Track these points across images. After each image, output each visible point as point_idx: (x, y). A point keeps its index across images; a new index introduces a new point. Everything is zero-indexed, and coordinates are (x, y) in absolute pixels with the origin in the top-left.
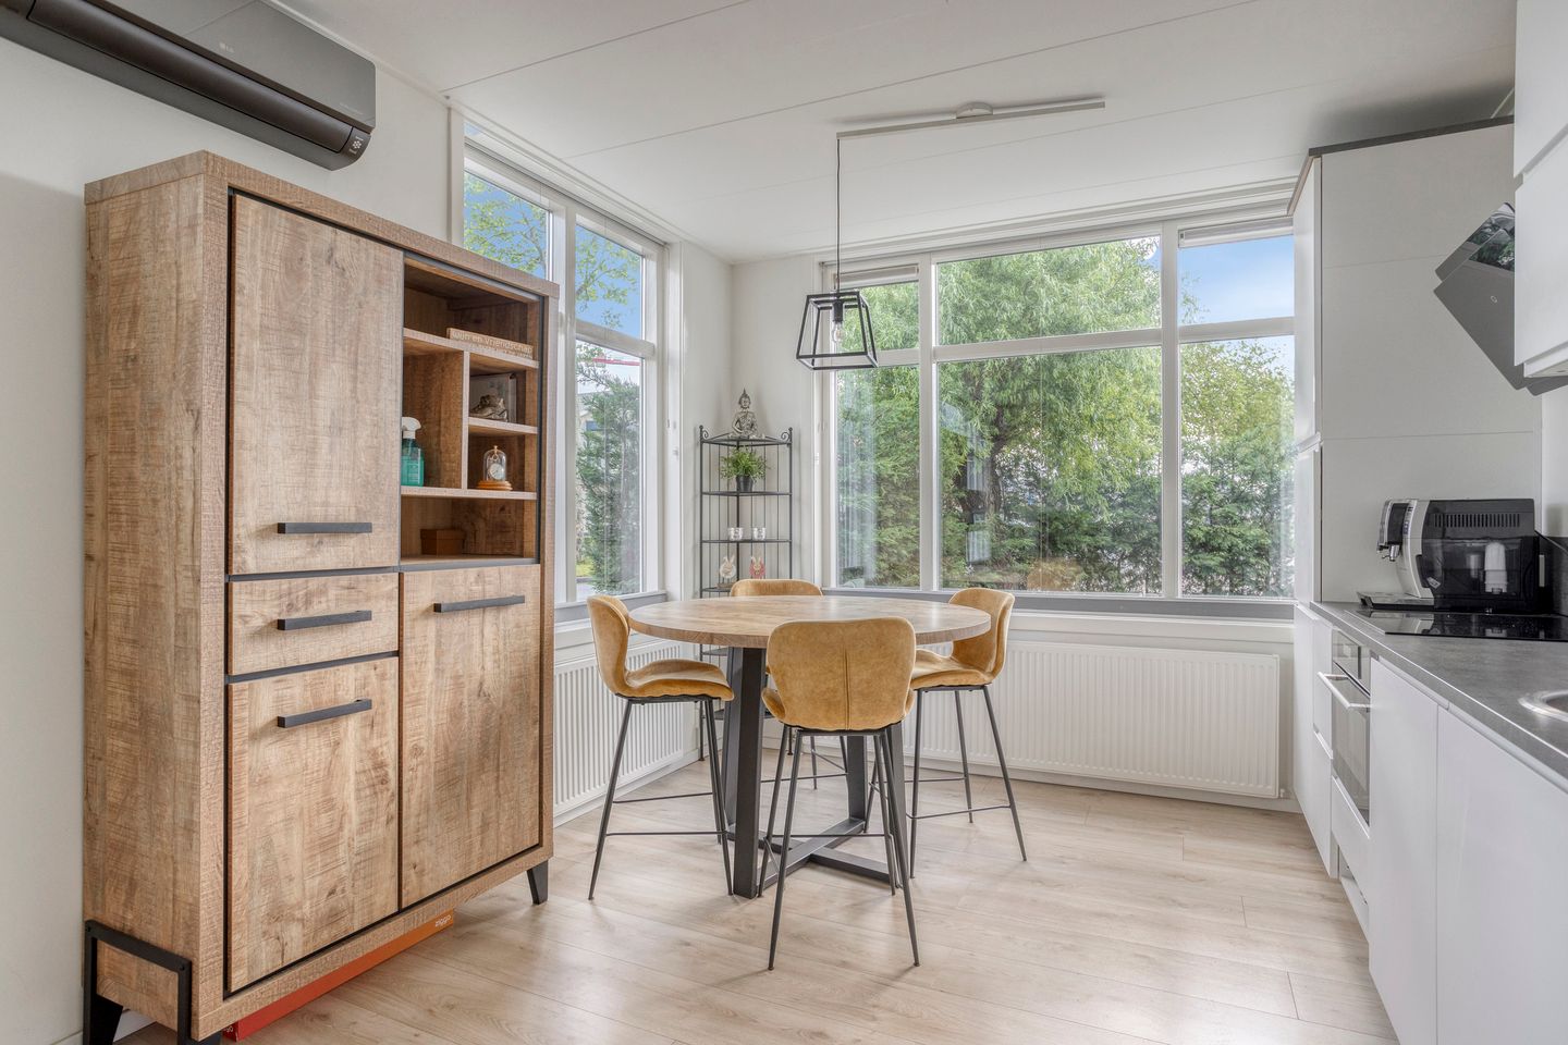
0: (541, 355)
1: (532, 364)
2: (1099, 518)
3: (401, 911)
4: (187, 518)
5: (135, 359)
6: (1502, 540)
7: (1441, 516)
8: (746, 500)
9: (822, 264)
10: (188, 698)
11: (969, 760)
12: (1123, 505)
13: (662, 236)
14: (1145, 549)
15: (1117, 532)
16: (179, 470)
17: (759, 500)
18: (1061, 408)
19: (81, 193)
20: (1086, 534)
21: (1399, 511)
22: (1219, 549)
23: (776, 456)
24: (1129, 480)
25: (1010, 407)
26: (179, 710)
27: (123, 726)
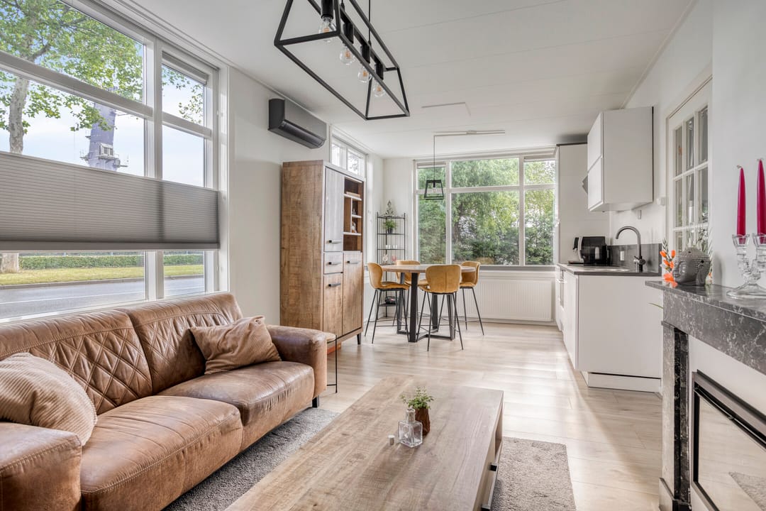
0: (362, 197)
1: (360, 200)
2: (496, 243)
3: (343, 336)
4: (317, 240)
5: (300, 204)
6: (598, 246)
7: (587, 241)
8: (389, 236)
9: (414, 160)
10: (317, 278)
11: (467, 316)
12: (504, 239)
13: (366, 152)
14: (513, 256)
15: (502, 249)
16: (315, 229)
17: (394, 236)
18: (483, 204)
19: (282, 164)
20: (491, 250)
21: (577, 239)
22: (539, 256)
23: (399, 222)
24: (507, 229)
25: (465, 203)
26: (314, 281)
27: (296, 286)
